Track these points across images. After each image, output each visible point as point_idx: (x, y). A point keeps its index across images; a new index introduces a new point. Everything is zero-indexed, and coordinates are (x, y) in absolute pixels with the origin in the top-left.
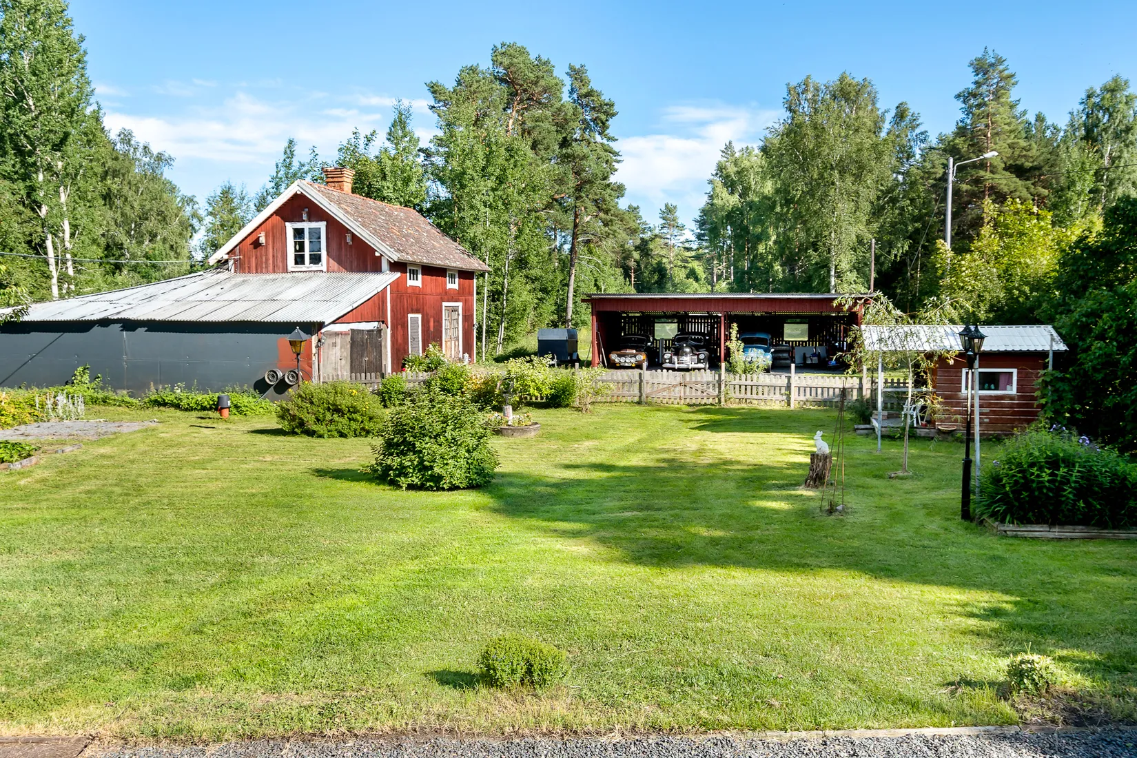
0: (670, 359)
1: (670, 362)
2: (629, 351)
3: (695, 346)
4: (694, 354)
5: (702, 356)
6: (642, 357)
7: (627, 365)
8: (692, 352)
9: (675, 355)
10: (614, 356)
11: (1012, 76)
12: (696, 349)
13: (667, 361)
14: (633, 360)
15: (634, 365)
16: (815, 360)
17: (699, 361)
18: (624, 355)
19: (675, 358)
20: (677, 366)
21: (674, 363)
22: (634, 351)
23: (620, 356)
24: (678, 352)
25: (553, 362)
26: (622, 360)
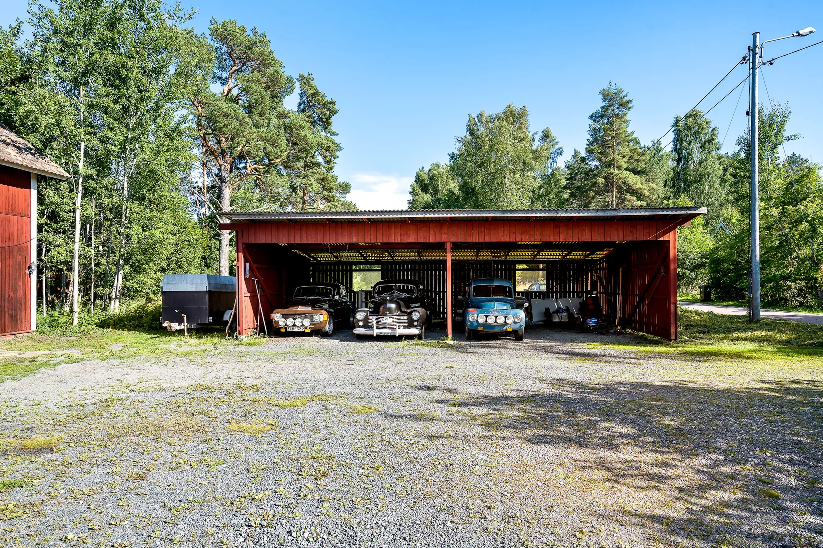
0: (366, 320)
1: (364, 326)
2: (300, 309)
3: (403, 300)
4: (403, 313)
5: (416, 316)
6: (322, 317)
7: (296, 330)
8: (399, 307)
9: (372, 313)
10: (277, 317)
11: (629, 102)
12: (405, 305)
13: (361, 324)
14: (307, 322)
15: (308, 331)
16: (564, 317)
17: (411, 324)
18: (293, 316)
19: (373, 319)
20: (375, 332)
21: (371, 328)
22: (310, 309)
23: (285, 316)
24: (377, 310)
25: (182, 327)
26: (290, 322)
